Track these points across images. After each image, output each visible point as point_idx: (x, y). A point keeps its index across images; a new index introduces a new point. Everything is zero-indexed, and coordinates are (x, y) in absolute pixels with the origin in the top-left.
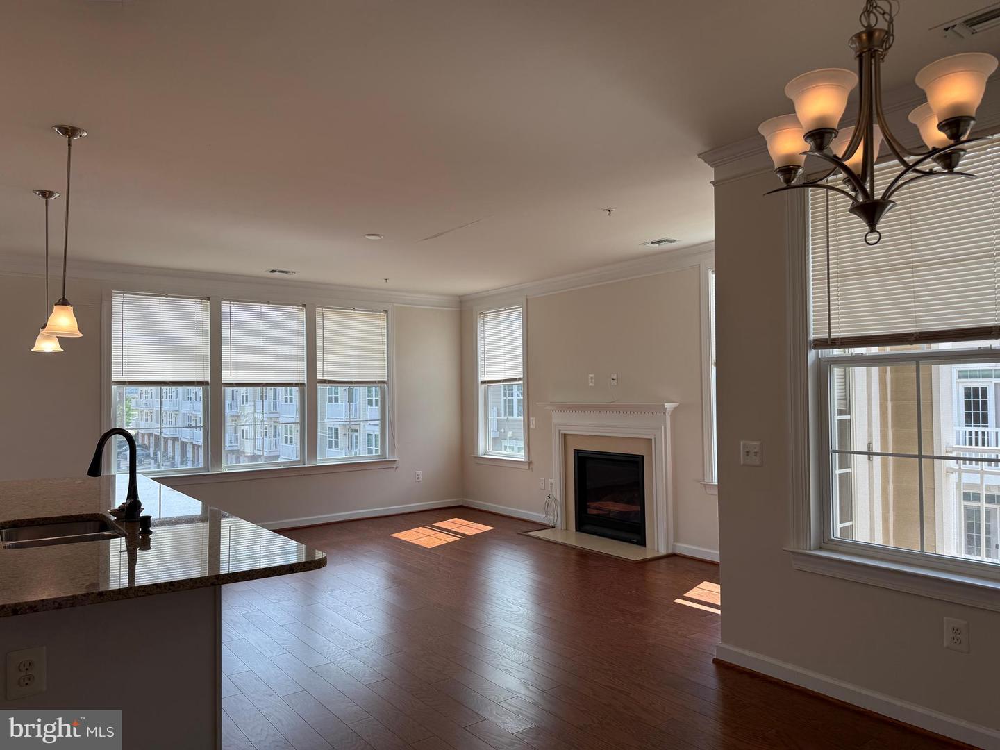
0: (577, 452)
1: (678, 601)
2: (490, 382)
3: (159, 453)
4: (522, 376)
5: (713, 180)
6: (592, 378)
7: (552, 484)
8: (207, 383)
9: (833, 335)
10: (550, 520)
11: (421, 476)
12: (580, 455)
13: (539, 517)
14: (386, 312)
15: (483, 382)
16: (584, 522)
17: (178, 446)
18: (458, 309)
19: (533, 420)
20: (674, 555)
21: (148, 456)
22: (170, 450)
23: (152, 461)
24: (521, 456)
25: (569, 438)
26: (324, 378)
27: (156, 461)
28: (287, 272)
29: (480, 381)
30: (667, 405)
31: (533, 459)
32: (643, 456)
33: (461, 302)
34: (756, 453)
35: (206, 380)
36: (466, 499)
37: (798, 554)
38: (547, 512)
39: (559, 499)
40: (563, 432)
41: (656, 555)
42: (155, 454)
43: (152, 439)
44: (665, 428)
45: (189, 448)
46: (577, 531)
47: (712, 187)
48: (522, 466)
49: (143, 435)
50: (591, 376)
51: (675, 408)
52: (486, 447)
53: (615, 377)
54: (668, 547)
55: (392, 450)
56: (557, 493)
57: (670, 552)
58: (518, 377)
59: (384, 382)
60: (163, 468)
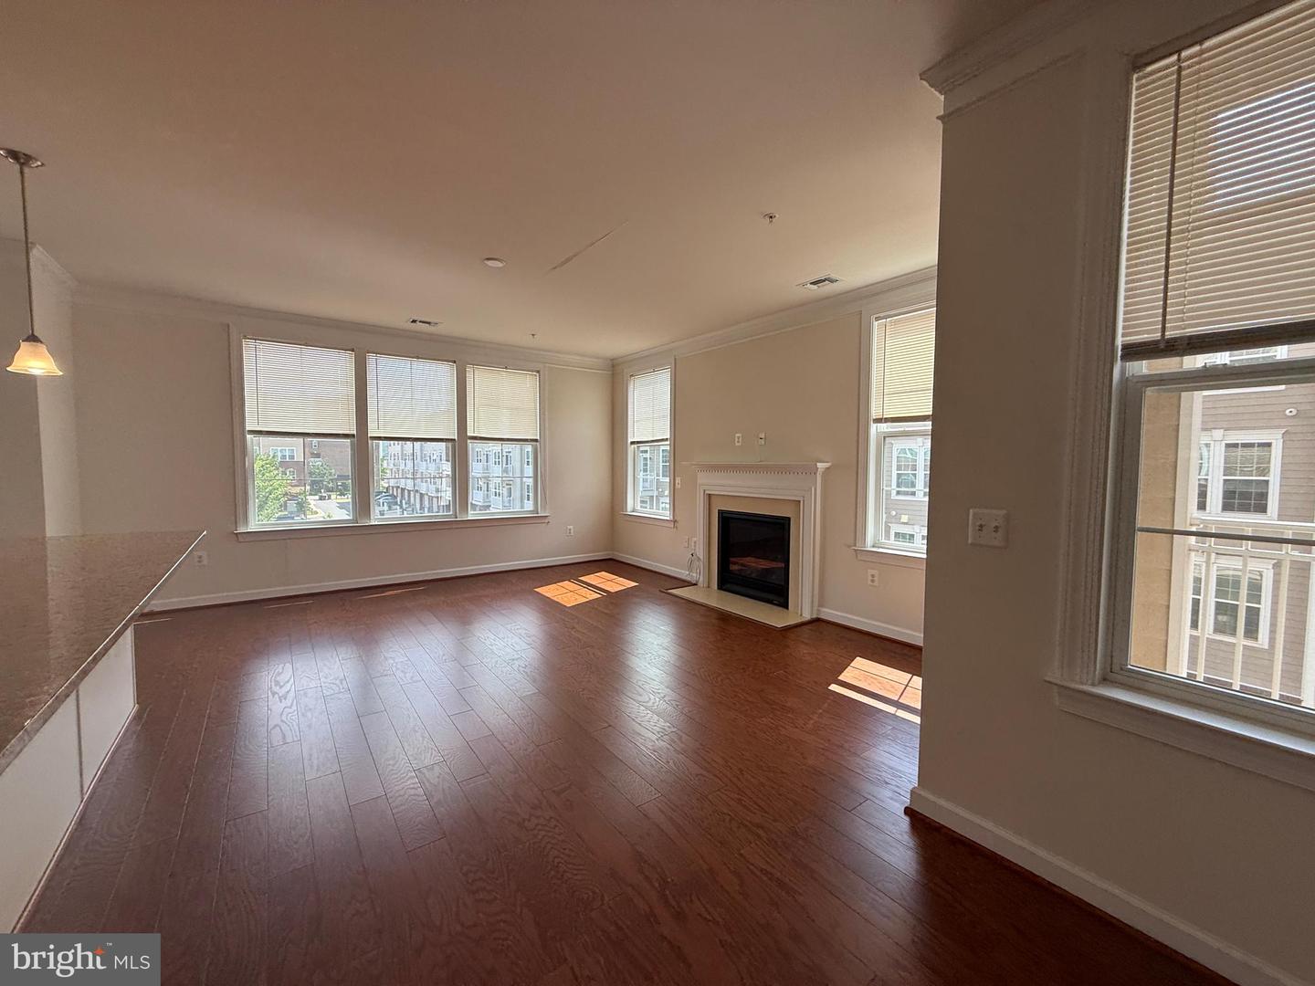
0: (721, 513)
1: (833, 687)
2: (638, 442)
3: (404, 502)
4: (668, 437)
5: (942, 113)
6: (739, 438)
7: (695, 543)
8: (353, 436)
9: (1169, 334)
10: (693, 577)
11: (572, 531)
12: (724, 515)
13: (683, 574)
14: (538, 372)
15: (632, 443)
16: (728, 580)
17: (418, 496)
18: (610, 373)
19: (678, 480)
20: (818, 620)
21: (396, 503)
22: (412, 499)
23: (398, 507)
24: (667, 515)
25: (713, 497)
26: (475, 435)
27: (401, 507)
28: (429, 323)
29: (629, 442)
30: (819, 465)
31: (677, 518)
32: (789, 519)
33: (613, 366)
34: (996, 527)
35: (352, 432)
36: (616, 553)
37: (1066, 688)
38: (690, 568)
39: (701, 557)
40: (707, 492)
41: (799, 620)
42: (401, 502)
43: (399, 490)
44: (815, 490)
45: (426, 498)
46: (718, 588)
47: (940, 125)
48: (668, 525)
49: (393, 487)
50: (737, 435)
51: (828, 468)
52: (633, 504)
53: (763, 437)
54: (812, 613)
55: (544, 507)
56: (701, 552)
57: (815, 616)
58: (665, 437)
59: (536, 440)
60: (405, 515)
